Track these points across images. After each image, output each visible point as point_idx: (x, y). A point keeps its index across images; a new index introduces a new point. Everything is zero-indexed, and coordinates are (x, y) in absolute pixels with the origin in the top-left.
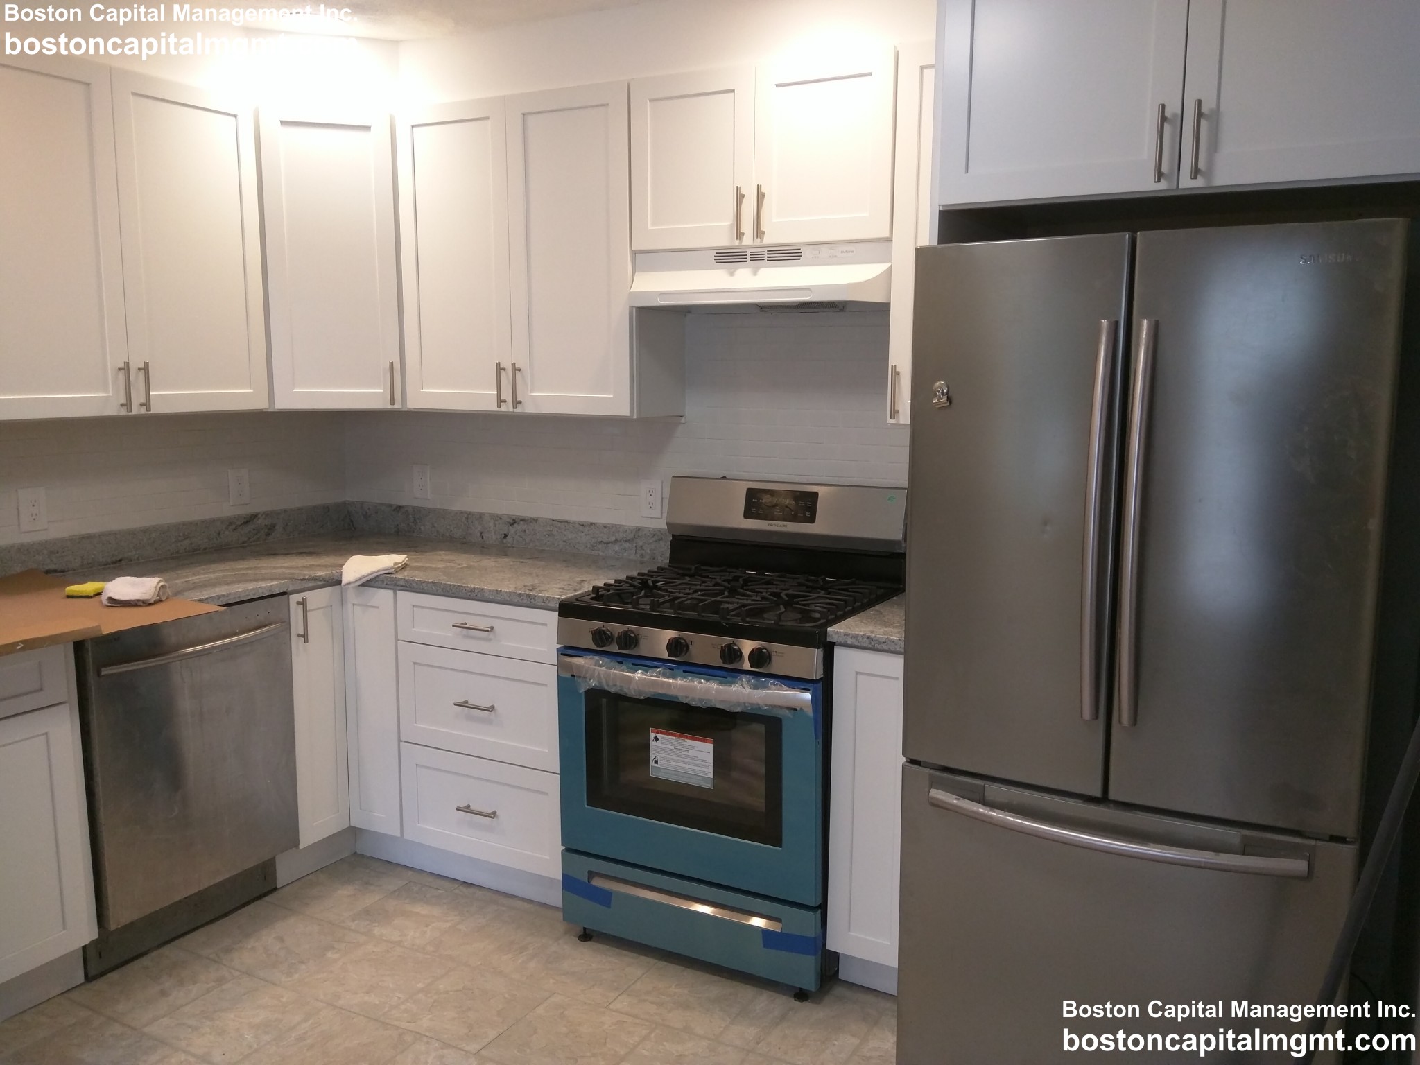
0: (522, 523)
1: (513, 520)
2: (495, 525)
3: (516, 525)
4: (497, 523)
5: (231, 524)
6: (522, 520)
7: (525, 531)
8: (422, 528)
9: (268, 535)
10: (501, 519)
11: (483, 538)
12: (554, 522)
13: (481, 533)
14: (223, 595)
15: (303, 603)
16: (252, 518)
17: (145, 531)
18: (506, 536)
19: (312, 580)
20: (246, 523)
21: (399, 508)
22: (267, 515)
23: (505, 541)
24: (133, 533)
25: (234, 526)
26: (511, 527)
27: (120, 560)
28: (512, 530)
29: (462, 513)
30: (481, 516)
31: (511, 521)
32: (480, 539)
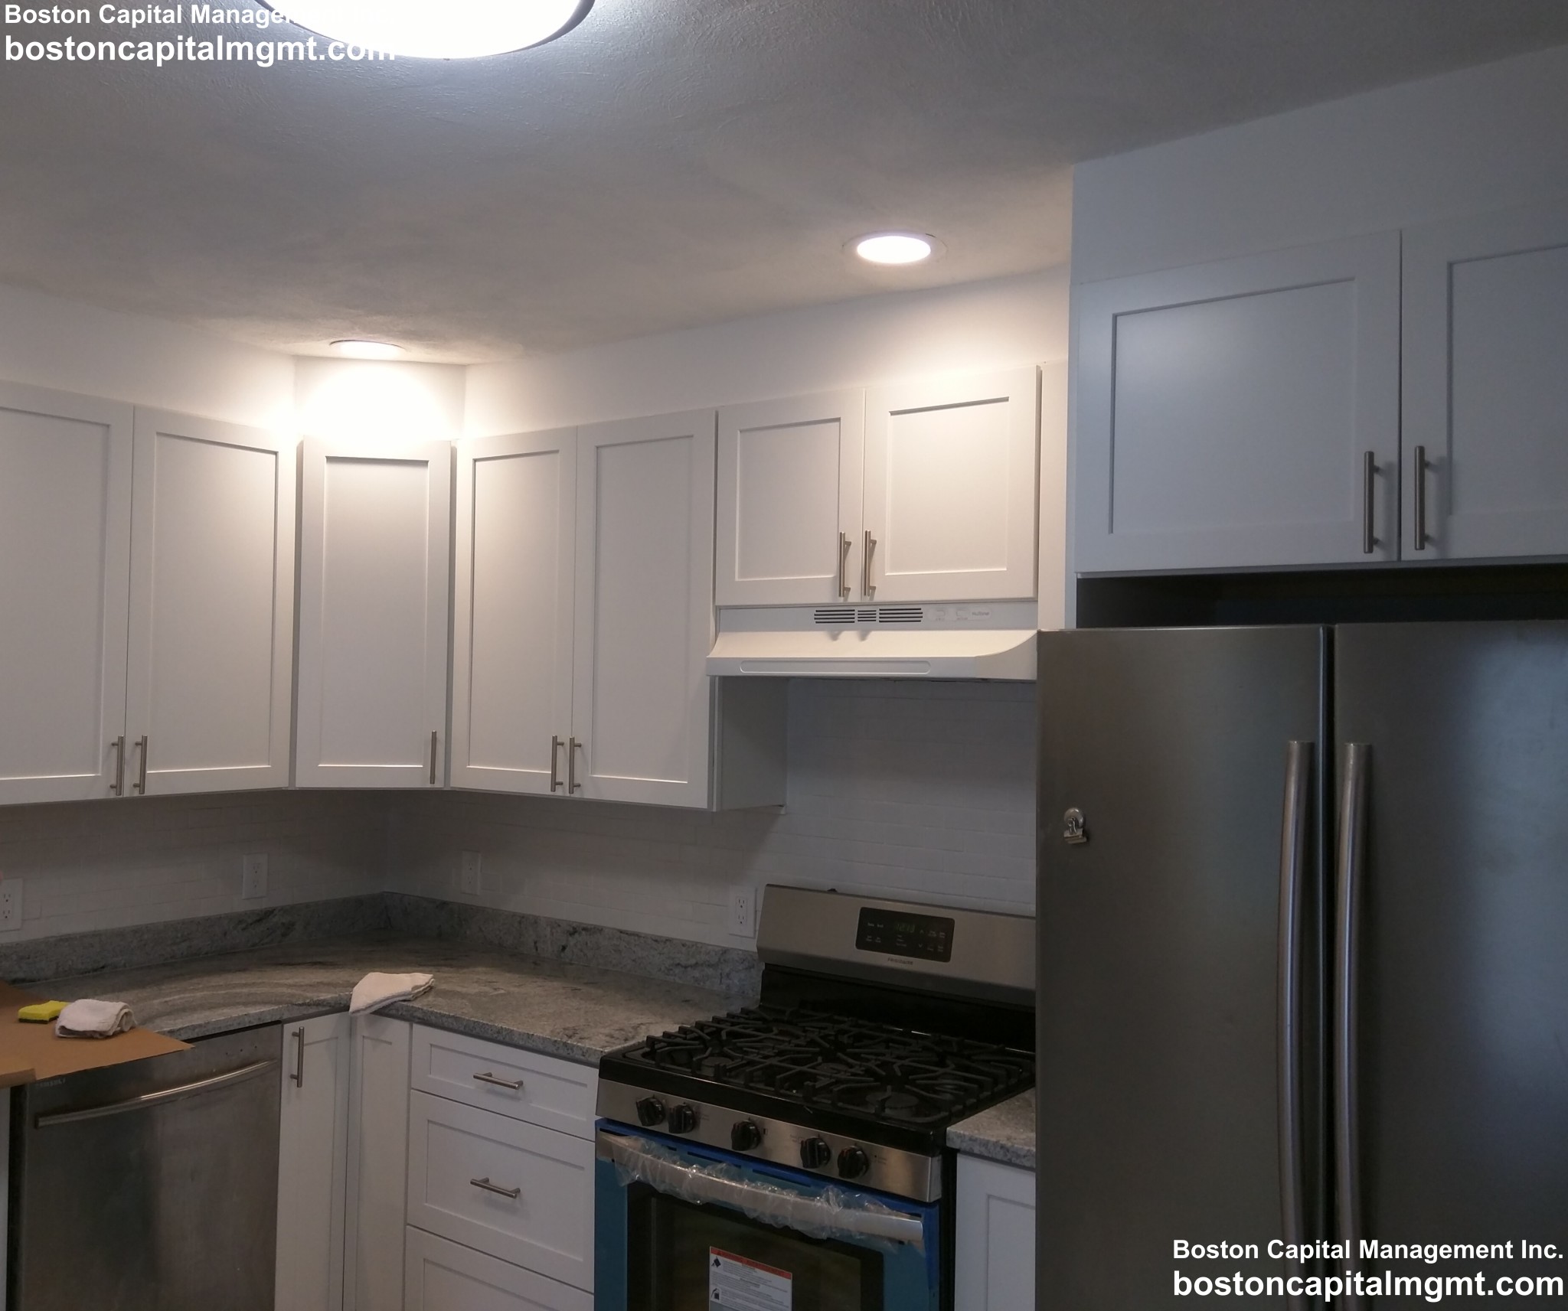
0: (584, 932)
1: (574, 928)
2: (552, 934)
3: (577, 935)
4: (554, 930)
5: (240, 922)
6: (584, 929)
7: (587, 944)
8: (468, 932)
9: (284, 935)
10: (559, 926)
11: (537, 950)
12: (622, 935)
13: (535, 943)
14: (200, 1026)
15: (299, 1035)
16: (269, 913)
17: (137, 931)
18: (564, 948)
19: (314, 1005)
20: (259, 921)
21: (444, 904)
22: (285, 910)
23: (562, 955)
24: (120, 934)
25: (244, 925)
26: (570, 938)
27: (103, 967)
28: (572, 941)
29: (514, 915)
30: (536, 921)
31: (571, 930)
32: (534, 950)
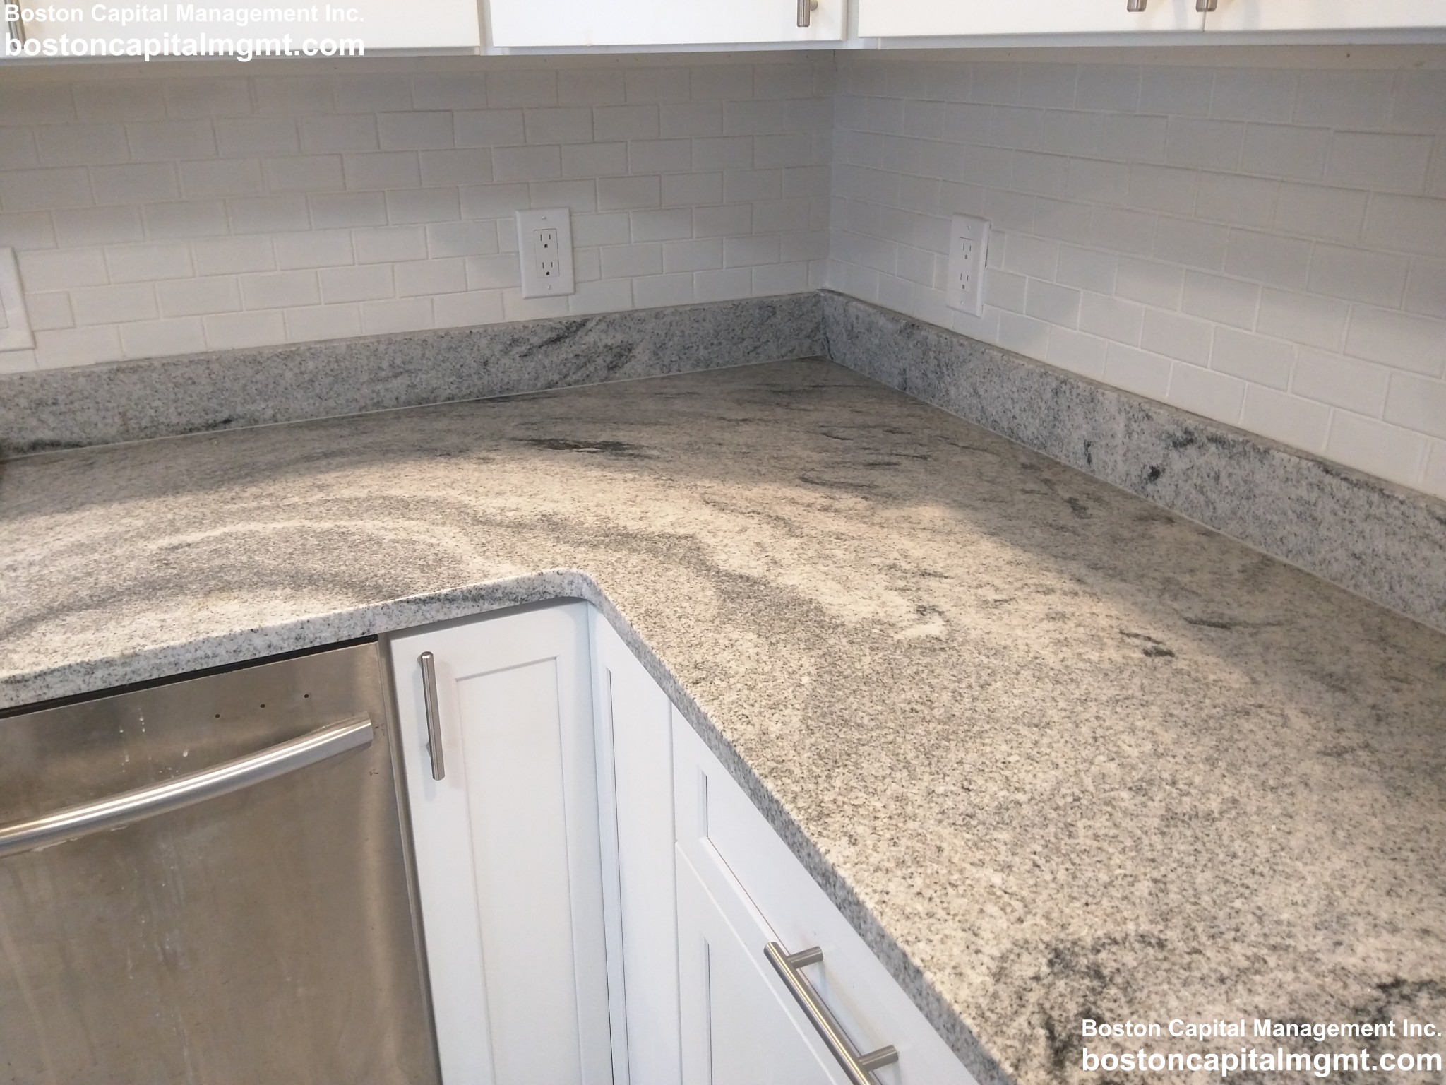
0: (1213, 448)
1: (1186, 432)
2: (1129, 434)
3: (1191, 450)
4: (1134, 426)
6: (1214, 440)
7: (1217, 478)
8: (953, 391)
9: (612, 368)
10: (1148, 417)
11: (1089, 461)
12: (1328, 479)
13: (1088, 445)
15: (426, 665)
16: (575, 327)
17: (289, 355)
18: (1155, 474)
20: (558, 340)
21: (913, 325)
23: (1150, 488)
26: (1174, 454)
28: (1178, 462)
29: (1046, 370)
30: (1093, 392)
31: (1179, 434)
32: (1083, 462)
